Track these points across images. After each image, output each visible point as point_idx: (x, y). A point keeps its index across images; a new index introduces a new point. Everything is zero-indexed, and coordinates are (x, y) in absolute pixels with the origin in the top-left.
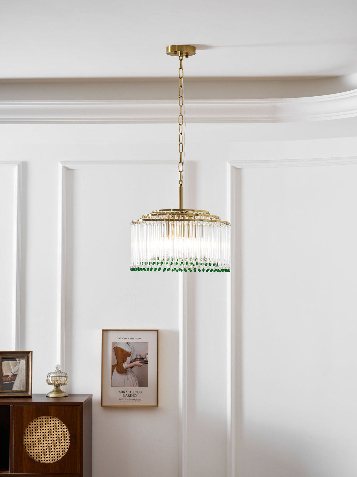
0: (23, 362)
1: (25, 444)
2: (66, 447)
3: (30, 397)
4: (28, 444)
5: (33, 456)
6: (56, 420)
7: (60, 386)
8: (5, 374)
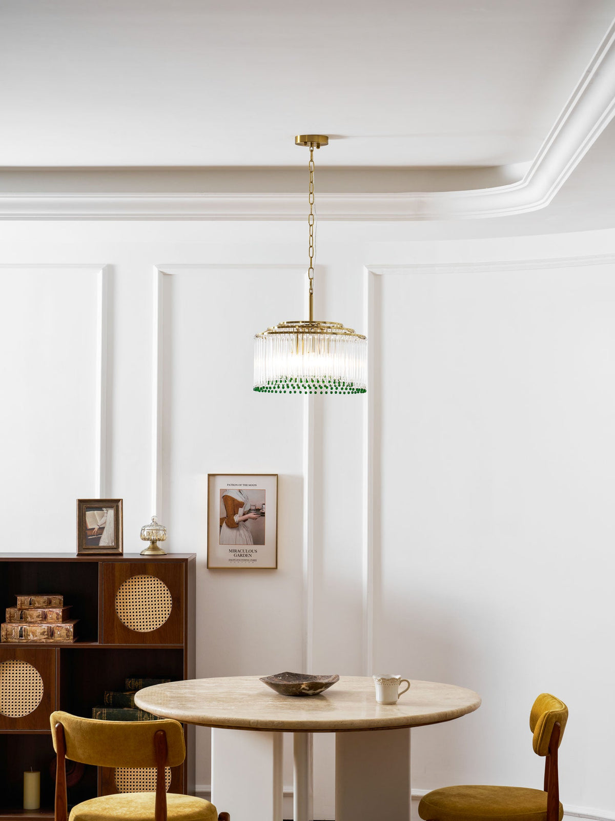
0: (111, 513)
1: (117, 609)
2: (167, 612)
3: (121, 554)
4: (120, 609)
5: (126, 624)
6: (154, 581)
7: (158, 542)
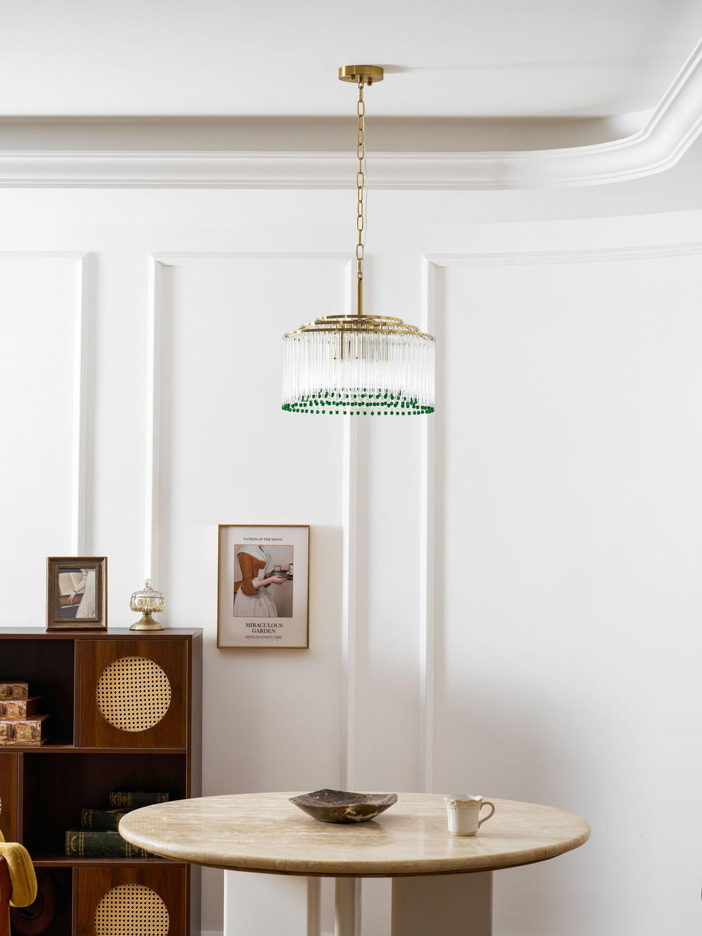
0: (92, 574)
1: (99, 702)
2: (165, 706)
3: (105, 629)
4: (103, 702)
5: (111, 721)
6: (148, 664)
7: (152, 613)
8: (63, 593)
